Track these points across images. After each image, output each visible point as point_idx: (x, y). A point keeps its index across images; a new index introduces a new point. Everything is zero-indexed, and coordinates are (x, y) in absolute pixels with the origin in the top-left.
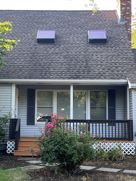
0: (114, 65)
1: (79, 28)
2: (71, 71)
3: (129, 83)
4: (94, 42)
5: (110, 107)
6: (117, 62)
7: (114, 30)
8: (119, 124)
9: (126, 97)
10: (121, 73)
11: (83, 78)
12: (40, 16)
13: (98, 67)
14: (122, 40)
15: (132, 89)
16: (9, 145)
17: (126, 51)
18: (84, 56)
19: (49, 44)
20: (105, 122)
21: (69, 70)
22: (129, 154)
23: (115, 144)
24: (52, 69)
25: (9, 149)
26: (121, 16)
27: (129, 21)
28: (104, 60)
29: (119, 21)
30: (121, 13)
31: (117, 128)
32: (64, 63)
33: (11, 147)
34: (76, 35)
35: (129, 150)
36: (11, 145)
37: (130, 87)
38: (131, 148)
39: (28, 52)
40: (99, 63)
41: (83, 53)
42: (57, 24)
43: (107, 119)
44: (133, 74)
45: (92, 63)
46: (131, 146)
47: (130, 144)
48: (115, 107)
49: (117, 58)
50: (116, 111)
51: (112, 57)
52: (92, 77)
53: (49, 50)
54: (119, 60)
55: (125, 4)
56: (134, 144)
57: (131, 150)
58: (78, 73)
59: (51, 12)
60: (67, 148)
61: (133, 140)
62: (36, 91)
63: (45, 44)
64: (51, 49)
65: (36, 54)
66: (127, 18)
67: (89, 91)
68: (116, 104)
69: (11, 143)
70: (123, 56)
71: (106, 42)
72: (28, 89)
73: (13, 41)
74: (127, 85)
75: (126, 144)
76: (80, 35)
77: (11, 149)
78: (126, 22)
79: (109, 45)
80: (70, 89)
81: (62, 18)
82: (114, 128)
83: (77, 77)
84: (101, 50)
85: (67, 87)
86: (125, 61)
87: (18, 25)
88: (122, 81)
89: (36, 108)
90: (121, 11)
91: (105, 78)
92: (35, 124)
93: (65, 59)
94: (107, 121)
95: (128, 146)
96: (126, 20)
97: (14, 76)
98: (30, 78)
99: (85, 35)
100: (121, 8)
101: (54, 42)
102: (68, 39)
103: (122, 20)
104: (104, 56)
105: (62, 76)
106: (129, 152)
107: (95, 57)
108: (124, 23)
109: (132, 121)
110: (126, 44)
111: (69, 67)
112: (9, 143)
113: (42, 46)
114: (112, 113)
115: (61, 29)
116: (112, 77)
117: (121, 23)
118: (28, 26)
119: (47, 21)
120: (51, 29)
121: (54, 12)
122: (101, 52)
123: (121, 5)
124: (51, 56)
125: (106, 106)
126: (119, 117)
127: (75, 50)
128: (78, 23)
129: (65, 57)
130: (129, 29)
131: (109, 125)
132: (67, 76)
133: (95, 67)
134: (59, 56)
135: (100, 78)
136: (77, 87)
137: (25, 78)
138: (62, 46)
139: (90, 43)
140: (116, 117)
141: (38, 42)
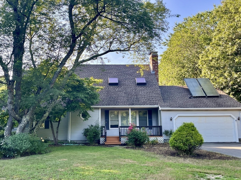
0: (151, 97)
1: (130, 76)
2: (129, 101)
3: (159, 107)
4: (139, 84)
5: (149, 120)
6: (152, 95)
7: (149, 77)
8: (157, 128)
9: (158, 115)
10: (155, 102)
11: (136, 105)
12: (107, 68)
13: (143, 98)
14: (154, 83)
15: (161, 110)
16: (101, 140)
17: (157, 90)
18: (135, 93)
19: (115, 86)
20: (147, 127)
21: (128, 100)
22: (161, 143)
23: (153, 138)
24: (119, 100)
25: (101, 142)
26: (153, 68)
27: (157, 71)
28: (146, 94)
29: (151, 72)
30: (153, 67)
31: (153, 131)
32: (125, 97)
33: (102, 141)
34: (129, 80)
35: (160, 141)
36: (102, 140)
37: (160, 109)
38: (161, 140)
39: (105, 91)
40: (143, 96)
41: (134, 90)
42: (118, 73)
43: (148, 126)
44: (161, 102)
45: (139, 97)
46: (161, 139)
47: (161, 138)
48: (152, 119)
49: (152, 93)
50: (153, 121)
51: (150, 93)
52: (141, 104)
53: (116, 89)
54: (153, 94)
55: (155, 62)
56: (163, 138)
57: (161, 141)
58: (133, 102)
59: (113, 66)
60: (139, 137)
61: (162, 136)
62: (110, 111)
63: (113, 86)
64: (117, 89)
65: (110, 92)
66: (156, 70)
67: (138, 111)
68: (152, 118)
69: (102, 139)
70: (155, 92)
71: (146, 84)
72: (105, 110)
73: (102, 87)
74: (158, 108)
75: (159, 138)
76: (131, 80)
77: (102, 142)
78: (155, 72)
79: (147, 86)
80: (129, 110)
81: (120, 70)
82: (151, 131)
83: (133, 104)
84: (144, 89)
85: (128, 109)
86: (156, 95)
87: (96, 74)
88: (156, 106)
89: (110, 121)
90: (153, 66)
91: (147, 105)
92: (110, 129)
93: (125, 94)
94: (148, 127)
95: (160, 139)
96: (155, 71)
97: (100, 104)
98: (109, 105)
99: (134, 80)
100: (153, 64)
101: (118, 85)
102: (125, 83)
103: (153, 71)
104: (145, 92)
105: (125, 104)
106: (161, 142)
107: (141, 93)
108: (154, 73)
109: (162, 126)
110: (156, 86)
111: (128, 99)
112: (101, 139)
113: (112, 87)
114: (150, 122)
115: (120, 77)
116: (150, 104)
117: (153, 73)
118: (102, 74)
119: (112, 72)
120: (114, 77)
121: (115, 66)
122: (144, 90)
123: (153, 62)
124: (117, 93)
125: (147, 119)
126: (154, 124)
127: (129, 89)
128: (129, 72)
129: (125, 93)
130: (157, 76)
131: (149, 129)
132: (127, 104)
133: (141, 99)
134: (122, 93)
135: (144, 105)
136: (132, 109)
137: (107, 105)
138: (123, 87)
139: (137, 85)
140: (153, 125)
141: (109, 85)
